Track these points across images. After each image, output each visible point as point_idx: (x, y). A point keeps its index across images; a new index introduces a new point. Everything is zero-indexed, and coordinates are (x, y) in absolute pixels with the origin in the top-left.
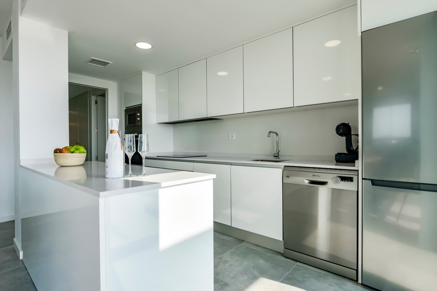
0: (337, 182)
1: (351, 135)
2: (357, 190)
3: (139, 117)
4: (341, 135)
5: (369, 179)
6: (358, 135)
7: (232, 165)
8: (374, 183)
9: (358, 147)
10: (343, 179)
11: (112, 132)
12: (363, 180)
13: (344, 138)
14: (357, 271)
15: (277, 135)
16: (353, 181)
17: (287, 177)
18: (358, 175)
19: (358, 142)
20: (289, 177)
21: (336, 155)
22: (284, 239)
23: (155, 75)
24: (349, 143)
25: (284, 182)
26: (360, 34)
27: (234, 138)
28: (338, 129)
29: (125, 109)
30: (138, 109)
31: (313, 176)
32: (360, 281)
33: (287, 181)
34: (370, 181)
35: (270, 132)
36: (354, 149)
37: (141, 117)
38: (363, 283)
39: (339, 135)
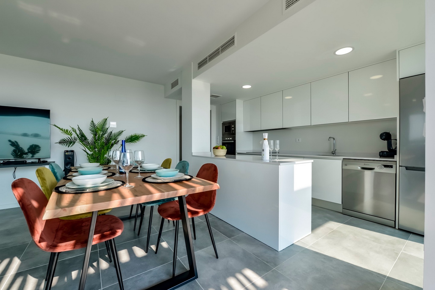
0: (381, 168)
1: (391, 140)
2: (395, 173)
3: (233, 127)
4: (384, 140)
5: (404, 166)
6: (396, 140)
7: (304, 158)
8: (407, 168)
9: (396, 147)
10: (386, 166)
11: (264, 139)
12: (400, 167)
13: (386, 142)
14: (395, 221)
15: (334, 139)
16: (392, 168)
17: (345, 165)
18: (396, 164)
19: (396, 144)
20: (347, 165)
21: (380, 152)
22: (343, 203)
23: (242, 101)
24: (389, 145)
25: (343, 168)
26: (398, 80)
27: (300, 141)
28: (381, 136)
29: (222, 122)
30: (234, 123)
31: (365, 164)
32: (397, 227)
33: (345, 167)
34: (405, 167)
35: (330, 138)
36: (394, 149)
37: (235, 127)
38: (399, 228)
39: (382, 139)
